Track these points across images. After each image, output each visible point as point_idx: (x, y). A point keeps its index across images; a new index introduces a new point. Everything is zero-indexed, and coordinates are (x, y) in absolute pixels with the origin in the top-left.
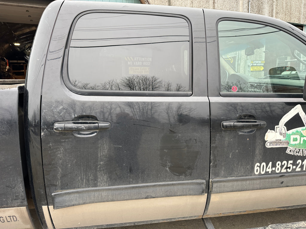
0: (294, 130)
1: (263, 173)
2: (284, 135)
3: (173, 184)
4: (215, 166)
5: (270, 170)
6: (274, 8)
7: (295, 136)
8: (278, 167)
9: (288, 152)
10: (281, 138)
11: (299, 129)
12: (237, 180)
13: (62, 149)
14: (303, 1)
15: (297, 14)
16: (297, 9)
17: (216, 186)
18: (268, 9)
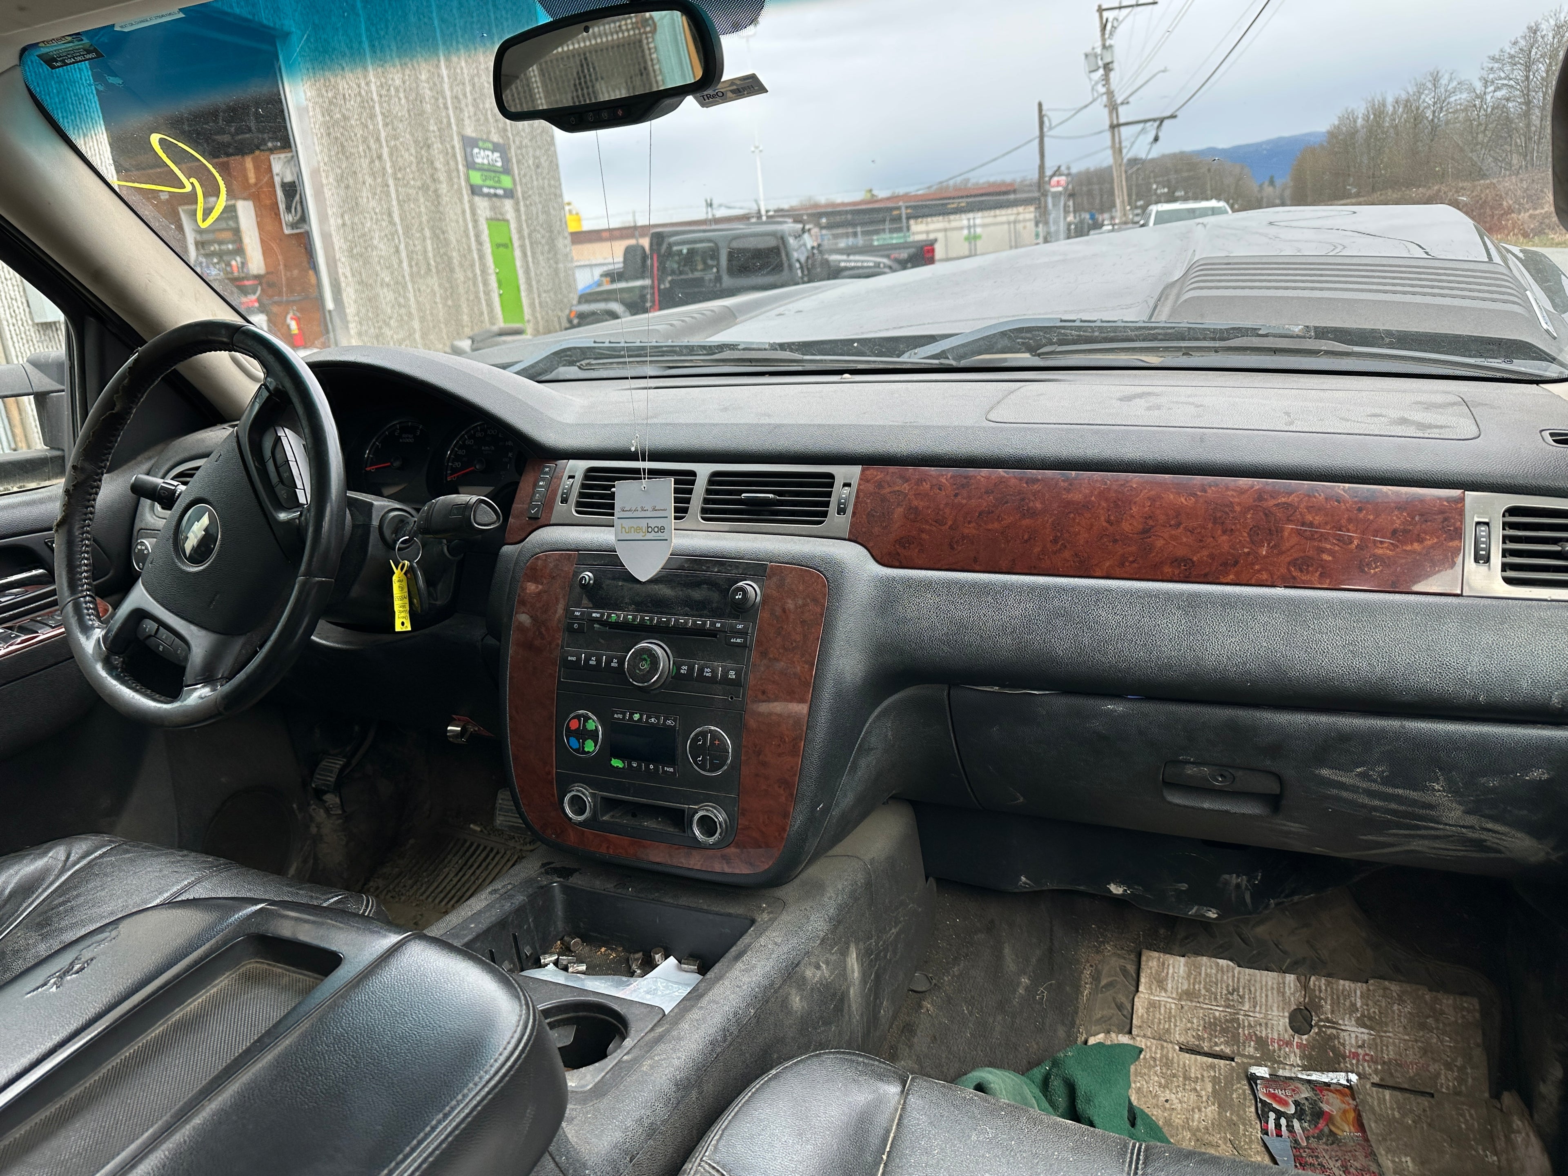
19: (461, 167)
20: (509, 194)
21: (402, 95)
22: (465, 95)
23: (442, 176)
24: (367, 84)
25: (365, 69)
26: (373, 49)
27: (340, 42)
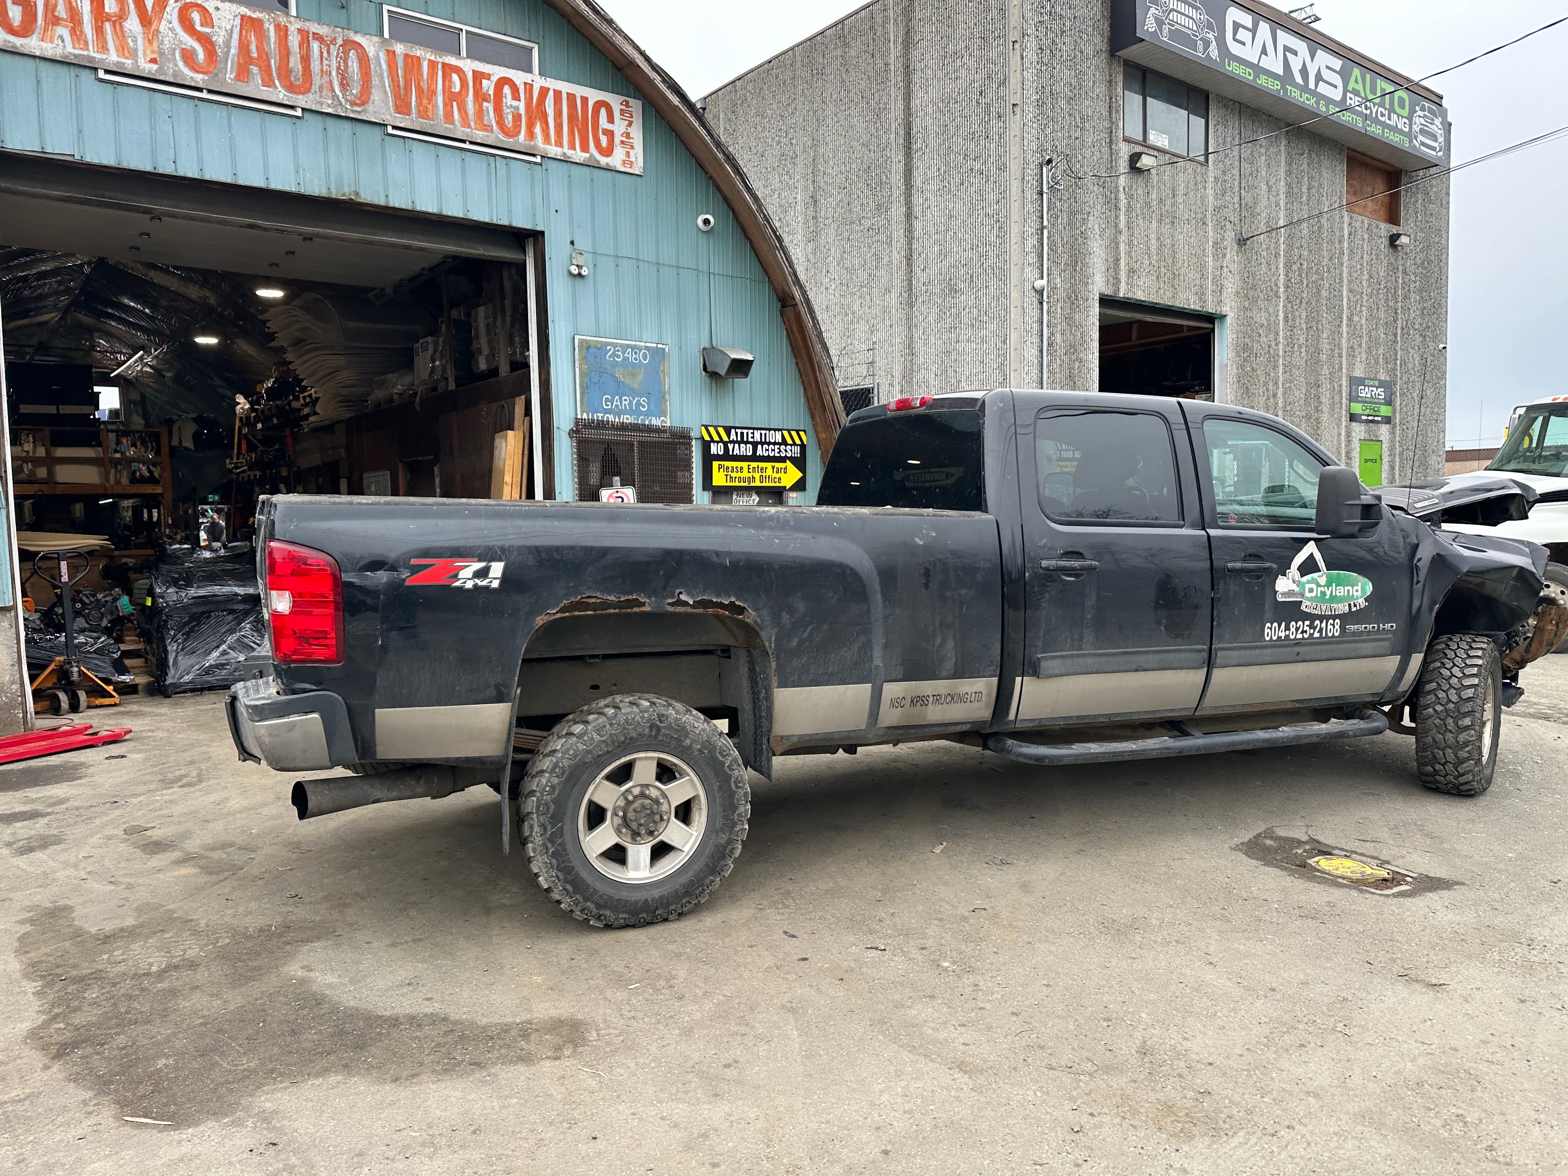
0: (1309, 577)
1: (1275, 638)
2: (1298, 584)
3: (1169, 651)
4: (1219, 625)
5: (1282, 635)
6: (1123, 255)
7: (1311, 586)
8: (1293, 630)
9: (1303, 608)
10: (1294, 587)
11: (1315, 575)
12: (1244, 648)
13: (1047, 596)
14: (1211, 234)
15: (1193, 276)
16: (1194, 260)
17: (1220, 657)
18: (1103, 255)
19: (1344, 400)
20: (1388, 420)
21: (1303, 350)
22: (1360, 346)
23: (1325, 409)
24: (1277, 345)
25: (1277, 334)
26: (1286, 318)
27: (1261, 318)
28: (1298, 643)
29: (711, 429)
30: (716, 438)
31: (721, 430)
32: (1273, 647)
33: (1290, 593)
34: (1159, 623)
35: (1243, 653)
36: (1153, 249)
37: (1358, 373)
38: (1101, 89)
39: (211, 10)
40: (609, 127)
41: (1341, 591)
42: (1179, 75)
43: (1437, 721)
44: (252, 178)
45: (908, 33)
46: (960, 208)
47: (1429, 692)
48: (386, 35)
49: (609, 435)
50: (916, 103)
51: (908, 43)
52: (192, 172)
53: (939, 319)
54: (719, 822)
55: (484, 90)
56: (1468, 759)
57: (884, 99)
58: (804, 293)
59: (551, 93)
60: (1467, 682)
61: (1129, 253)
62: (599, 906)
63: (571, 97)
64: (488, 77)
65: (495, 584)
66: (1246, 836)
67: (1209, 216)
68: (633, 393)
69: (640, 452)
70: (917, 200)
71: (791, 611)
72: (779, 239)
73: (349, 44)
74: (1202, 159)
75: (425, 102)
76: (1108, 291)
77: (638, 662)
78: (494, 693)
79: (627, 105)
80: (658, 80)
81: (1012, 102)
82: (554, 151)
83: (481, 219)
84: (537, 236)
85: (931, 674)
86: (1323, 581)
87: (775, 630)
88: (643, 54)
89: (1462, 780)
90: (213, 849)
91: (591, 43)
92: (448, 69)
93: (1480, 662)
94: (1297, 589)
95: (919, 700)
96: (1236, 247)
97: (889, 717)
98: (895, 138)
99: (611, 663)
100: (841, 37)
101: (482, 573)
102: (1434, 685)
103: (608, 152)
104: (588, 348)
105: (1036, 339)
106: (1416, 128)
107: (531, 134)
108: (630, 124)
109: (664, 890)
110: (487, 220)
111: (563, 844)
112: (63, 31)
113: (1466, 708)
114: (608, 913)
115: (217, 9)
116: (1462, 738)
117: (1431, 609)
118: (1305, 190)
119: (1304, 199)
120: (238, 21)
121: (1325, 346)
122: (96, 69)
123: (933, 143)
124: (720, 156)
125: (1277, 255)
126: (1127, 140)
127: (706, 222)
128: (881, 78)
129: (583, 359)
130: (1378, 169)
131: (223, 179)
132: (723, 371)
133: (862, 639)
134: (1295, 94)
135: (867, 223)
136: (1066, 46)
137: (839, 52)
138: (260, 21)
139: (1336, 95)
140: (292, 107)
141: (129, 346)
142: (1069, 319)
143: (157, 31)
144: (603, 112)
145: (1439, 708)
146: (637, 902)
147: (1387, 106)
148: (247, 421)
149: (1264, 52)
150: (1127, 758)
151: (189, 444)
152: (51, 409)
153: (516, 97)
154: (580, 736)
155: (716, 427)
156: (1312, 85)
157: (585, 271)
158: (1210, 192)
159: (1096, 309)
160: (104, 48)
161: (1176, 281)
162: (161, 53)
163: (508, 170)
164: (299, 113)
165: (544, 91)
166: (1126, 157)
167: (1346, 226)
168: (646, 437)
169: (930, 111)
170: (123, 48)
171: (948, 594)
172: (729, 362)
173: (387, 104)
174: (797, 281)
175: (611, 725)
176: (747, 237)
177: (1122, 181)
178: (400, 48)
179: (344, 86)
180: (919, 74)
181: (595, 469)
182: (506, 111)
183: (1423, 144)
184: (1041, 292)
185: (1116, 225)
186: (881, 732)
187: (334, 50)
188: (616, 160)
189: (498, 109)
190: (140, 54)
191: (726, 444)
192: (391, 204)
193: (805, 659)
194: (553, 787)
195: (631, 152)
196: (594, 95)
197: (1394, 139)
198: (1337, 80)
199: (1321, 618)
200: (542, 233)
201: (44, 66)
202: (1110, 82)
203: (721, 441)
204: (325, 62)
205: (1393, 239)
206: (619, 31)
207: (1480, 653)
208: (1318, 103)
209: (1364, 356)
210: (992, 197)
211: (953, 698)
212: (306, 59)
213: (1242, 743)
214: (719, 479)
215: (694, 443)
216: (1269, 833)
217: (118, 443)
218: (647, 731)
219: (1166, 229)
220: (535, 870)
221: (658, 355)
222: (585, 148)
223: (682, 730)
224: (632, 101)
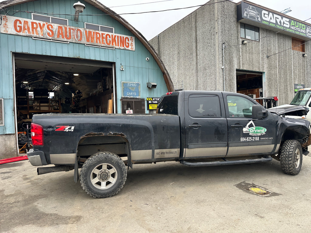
0: (251, 128)
3: (218, 143)
4: (230, 138)
5: (245, 140)
6: (241, 61)
7: (252, 130)
8: (247, 139)
9: (250, 134)
10: (247, 130)
12: (236, 143)
13: (190, 132)
14: (261, 56)
15: (257, 64)
16: (257, 61)
17: (230, 144)
18: (237, 61)
21: (283, 79)
22: (297, 77)
23: (289, 91)
24: (277, 78)
25: (277, 75)
26: (279, 72)
27: (273, 72)
28: (249, 142)
29: (149, 98)
30: (150, 100)
31: (151, 98)
32: (242, 142)
33: (247, 131)
34: (216, 137)
35: (235, 144)
36: (248, 59)
37: (296, 83)
38: (235, 28)
39: (53, 26)
40: (128, 42)
41: (259, 131)
42: (252, 24)
43: (284, 159)
44: (60, 55)
45: (196, 20)
46: (206, 53)
47: (283, 152)
48: (85, 28)
49: (128, 100)
50: (198, 33)
51: (196, 22)
52: (49, 54)
53: (202, 75)
54: (120, 177)
55: (104, 36)
56: (291, 167)
57: (192, 33)
58: (167, 71)
59: (117, 36)
60: (290, 150)
61: (242, 61)
62: (94, 194)
63: (121, 37)
64: (104, 34)
65: (72, 131)
66: (238, 182)
67: (260, 52)
68: (133, 92)
69: (134, 103)
70: (198, 52)
71: (134, 135)
72: (162, 62)
73: (78, 30)
74: (258, 41)
75: (92, 39)
76: (238, 68)
77: (108, 145)
78: (72, 152)
79: (132, 38)
80: (137, 33)
81: (216, 32)
82: (117, 47)
83: (103, 60)
84: (114, 63)
85: (165, 148)
86: (254, 129)
87: (131, 139)
88: (134, 28)
89: (291, 171)
90: (36, 180)
91: (125, 27)
92: (97, 33)
93: (294, 146)
94: (248, 130)
95: (162, 153)
96: (267, 58)
97: (157, 157)
98: (194, 40)
99: (102, 145)
100: (184, 21)
101: (70, 129)
102: (283, 151)
103: (128, 47)
104: (124, 84)
105: (222, 78)
106: (307, 32)
107: (113, 44)
108: (132, 41)
109: (108, 191)
110: (104, 61)
111: (87, 181)
112: (26, 31)
113: (290, 156)
114: (96, 195)
115: (54, 25)
116: (290, 162)
117: (281, 135)
118: (282, 46)
119: (282, 48)
120: (58, 27)
121: (288, 77)
122: (32, 37)
123: (201, 41)
124: (149, 46)
125: (276, 59)
126: (241, 38)
127: (148, 59)
128: (191, 29)
129: (123, 86)
130: (299, 41)
131: (55, 55)
132: (151, 87)
133: (149, 141)
134: (278, 27)
135: (189, 57)
136: (227, 20)
137: (183, 24)
138: (62, 27)
139: (288, 26)
140: (68, 42)
141: (55, 85)
142: (229, 74)
143: (43, 30)
144: (127, 39)
145: (284, 156)
146: (102, 193)
147: (300, 28)
148: (74, 98)
149: (271, 19)
150: (209, 166)
151: (64, 103)
152: (40, 97)
153: (110, 37)
154: (90, 160)
155: (150, 98)
156: (282, 25)
157: (123, 69)
158: (260, 47)
159: (235, 72)
160: (33, 33)
161: (253, 66)
162: (44, 34)
163: (108, 52)
164: (69, 43)
165: (115, 36)
166: (241, 41)
167: (292, 53)
168: (135, 100)
169: (200, 35)
170: (37, 33)
171: (168, 132)
172: (152, 85)
173: (85, 40)
174: (166, 69)
175: (97, 158)
176: (156, 61)
177: (240, 46)
178: (88, 30)
179: (77, 37)
180: (198, 28)
181: (126, 106)
182: (108, 40)
183: (309, 35)
184: (223, 69)
185: (239, 55)
186: (155, 159)
187: (75, 32)
188: (130, 48)
189: (106, 40)
190: (40, 34)
191: (152, 101)
192: (86, 58)
193: (137, 145)
194: (85, 170)
195: (133, 47)
196: (125, 36)
197: (302, 34)
198: (288, 23)
199: (254, 136)
200: (115, 63)
201: (23, 37)
202: (237, 27)
203: (151, 100)
204: (74, 33)
205: (303, 55)
206: (129, 24)
207: (294, 144)
208: (284, 28)
209: (298, 79)
210: (213, 51)
211: (170, 153)
212: (70, 33)
213: (236, 163)
214: (150, 108)
215: (145, 101)
216: (244, 182)
217: (52, 102)
218: (104, 159)
219: (250, 55)
220: (82, 186)
221: (138, 84)
222: (123, 46)
223: (112, 159)
224: (133, 37)
